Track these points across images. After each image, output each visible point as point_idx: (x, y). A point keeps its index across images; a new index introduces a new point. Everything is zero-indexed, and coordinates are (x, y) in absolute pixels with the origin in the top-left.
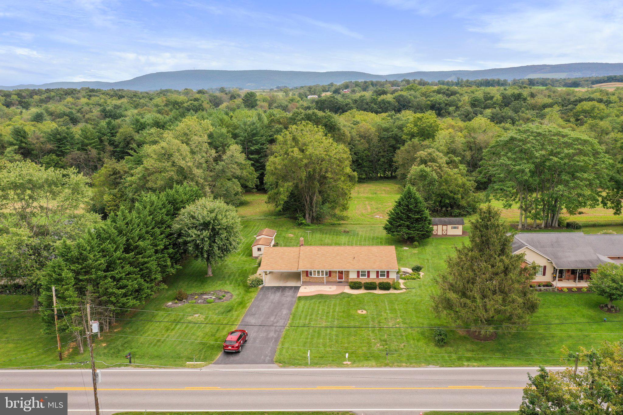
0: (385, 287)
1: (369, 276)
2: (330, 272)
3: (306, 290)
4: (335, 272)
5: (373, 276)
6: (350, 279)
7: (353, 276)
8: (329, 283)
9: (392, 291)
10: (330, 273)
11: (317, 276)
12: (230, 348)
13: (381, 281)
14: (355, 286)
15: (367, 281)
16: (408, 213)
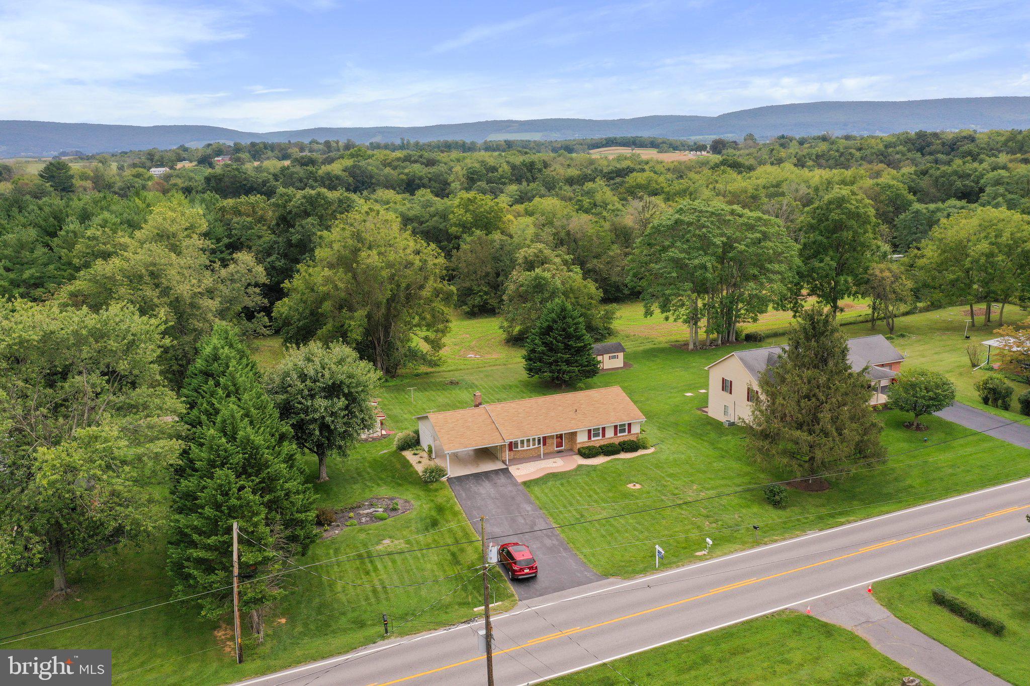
0: (632, 446)
1: (604, 435)
2: (545, 438)
3: (522, 472)
4: (552, 437)
5: (610, 433)
6: (579, 443)
7: (582, 439)
8: (548, 455)
9: (640, 452)
10: (545, 440)
11: (526, 448)
12: (527, 571)
13: (621, 439)
14: (588, 453)
15: (602, 443)
16: (566, 341)
